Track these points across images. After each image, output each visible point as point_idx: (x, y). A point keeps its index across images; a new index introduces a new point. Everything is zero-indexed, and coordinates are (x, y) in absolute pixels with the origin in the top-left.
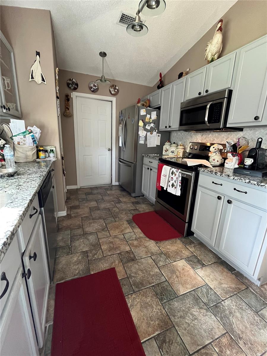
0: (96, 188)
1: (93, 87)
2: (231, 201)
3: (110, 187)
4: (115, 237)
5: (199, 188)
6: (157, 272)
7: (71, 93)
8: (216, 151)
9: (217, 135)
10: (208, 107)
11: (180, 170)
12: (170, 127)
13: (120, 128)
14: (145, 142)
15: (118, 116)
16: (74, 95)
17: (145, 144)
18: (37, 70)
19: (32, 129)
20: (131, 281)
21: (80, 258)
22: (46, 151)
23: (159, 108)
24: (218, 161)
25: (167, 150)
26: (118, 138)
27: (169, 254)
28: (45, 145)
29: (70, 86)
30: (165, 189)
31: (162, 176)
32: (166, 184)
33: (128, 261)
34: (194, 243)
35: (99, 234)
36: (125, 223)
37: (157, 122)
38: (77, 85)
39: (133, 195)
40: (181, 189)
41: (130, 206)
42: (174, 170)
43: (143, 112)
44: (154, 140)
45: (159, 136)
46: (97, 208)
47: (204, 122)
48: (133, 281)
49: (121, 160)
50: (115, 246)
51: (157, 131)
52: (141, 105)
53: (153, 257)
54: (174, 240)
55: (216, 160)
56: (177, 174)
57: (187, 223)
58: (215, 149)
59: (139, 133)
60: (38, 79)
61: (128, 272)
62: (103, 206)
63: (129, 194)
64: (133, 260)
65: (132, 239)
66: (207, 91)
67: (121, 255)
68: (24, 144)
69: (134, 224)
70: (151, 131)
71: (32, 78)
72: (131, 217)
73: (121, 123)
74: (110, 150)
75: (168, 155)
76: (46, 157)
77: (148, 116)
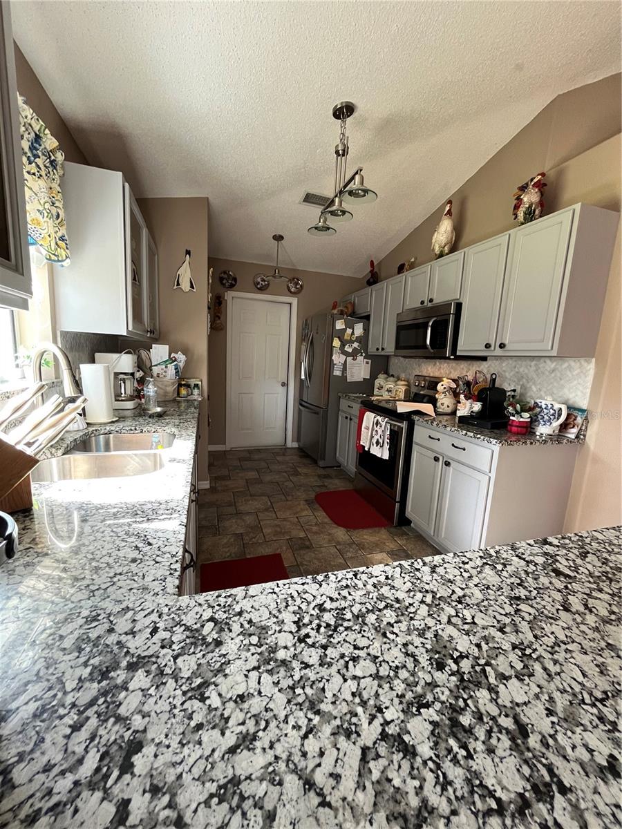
0: (259, 450)
1: (261, 282)
2: (449, 463)
3: (283, 450)
4: (285, 520)
5: (415, 448)
6: (340, 563)
7: (226, 293)
8: (446, 390)
9: (454, 365)
10: (430, 324)
11: (387, 419)
12: (383, 349)
13: (303, 348)
14: (342, 374)
15: (301, 328)
16: (230, 295)
17: (344, 377)
18: (185, 274)
19: (176, 356)
20: (302, 569)
21: (232, 540)
22: (188, 386)
23: (367, 318)
24: (448, 407)
25: (382, 387)
26: (299, 365)
27: (364, 545)
28: (187, 376)
29: (224, 282)
30: (366, 449)
31: (363, 429)
32: (368, 442)
33: (301, 548)
34: (408, 534)
35: (259, 514)
36: (302, 502)
37: (363, 340)
38: (235, 279)
39: (321, 463)
40: (389, 449)
41: (313, 481)
42: (379, 418)
43: (340, 325)
44: (359, 370)
45: (367, 363)
46: (259, 481)
47: (425, 346)
48: (304, 570)
49: (304, 403)
50: (283, 531)
51: (364, 354)
52: (338, 311)
53: (338, 547)
54: (377, 529)
55: (445, 405)
56: (384, 424)
57: (397, 502)
58: (445, 388)
59: (333, 358)
60: (185, 286)
61: (299, 560)
62: (268, 478)
63: (315, 462)
64: (308, 548)
65: (310, 523)
66: (431, 300)
67: (292, 541)
68: (165, 376)
69: (317, 506)
70: (354, 355)
71: (178, 284)
72: (313, 495)
73: (304, 340)
74: (285, 385)
75: (382, 396)
76: (188, 395)
77: (349, 331)
